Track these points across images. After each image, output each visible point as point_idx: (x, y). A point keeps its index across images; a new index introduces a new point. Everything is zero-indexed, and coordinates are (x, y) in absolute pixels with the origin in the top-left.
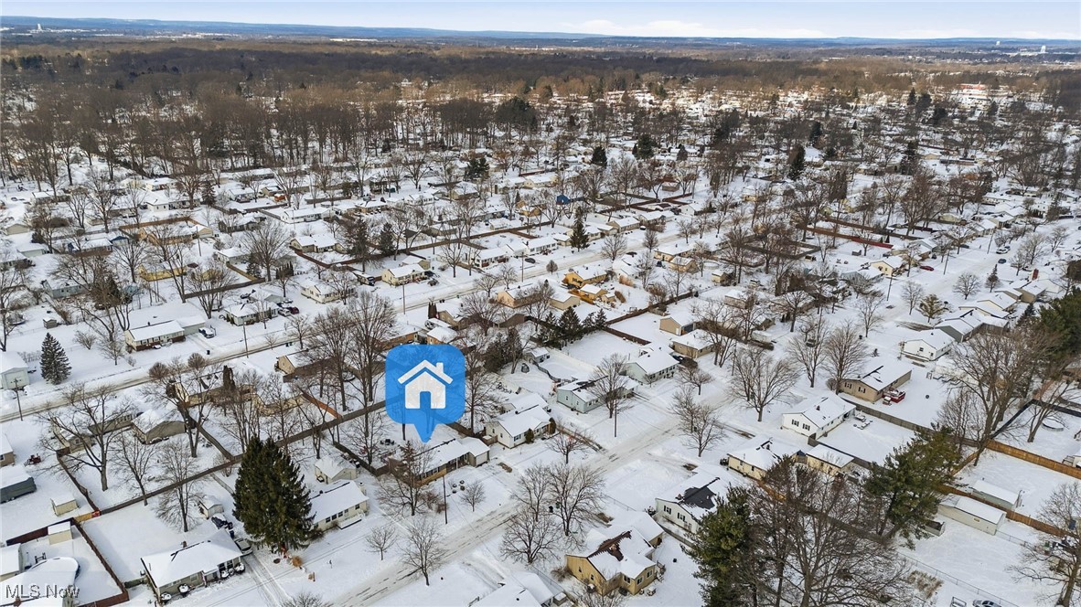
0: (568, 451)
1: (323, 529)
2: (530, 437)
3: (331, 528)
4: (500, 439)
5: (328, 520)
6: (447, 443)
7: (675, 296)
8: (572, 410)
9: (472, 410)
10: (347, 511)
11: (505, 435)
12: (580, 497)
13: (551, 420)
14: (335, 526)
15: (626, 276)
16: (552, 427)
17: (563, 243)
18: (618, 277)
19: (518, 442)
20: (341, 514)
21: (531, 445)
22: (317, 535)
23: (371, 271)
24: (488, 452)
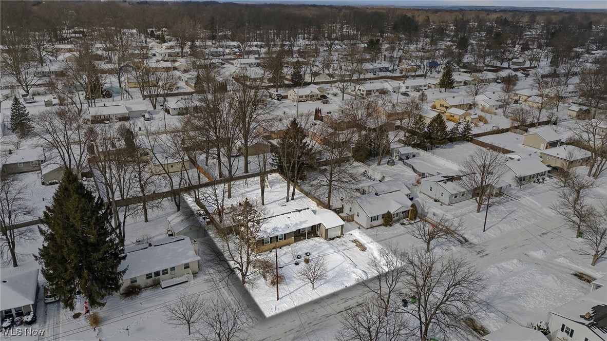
0: (430, 240)
1: (143, 286)
2: (388, 220)
3: (152, 286)
4: (356, 218)
5: (149, 276)
6: (299, 211)
7: (536, 121)
8: (436, 201)
9: (330, 185)
10: (173, 269)
11: (362, 214)
12: (447, 298)
13: (413, 206)
14: (156, 284)
15: (488, 106)
16: (414, 213)
17: (433, 86)
18: (481, 107)
19: (375, 223)
20: (165, 272)
21: (389, 228)
22: (133, 291)
23: (281, 92)
24: (342, 226)
